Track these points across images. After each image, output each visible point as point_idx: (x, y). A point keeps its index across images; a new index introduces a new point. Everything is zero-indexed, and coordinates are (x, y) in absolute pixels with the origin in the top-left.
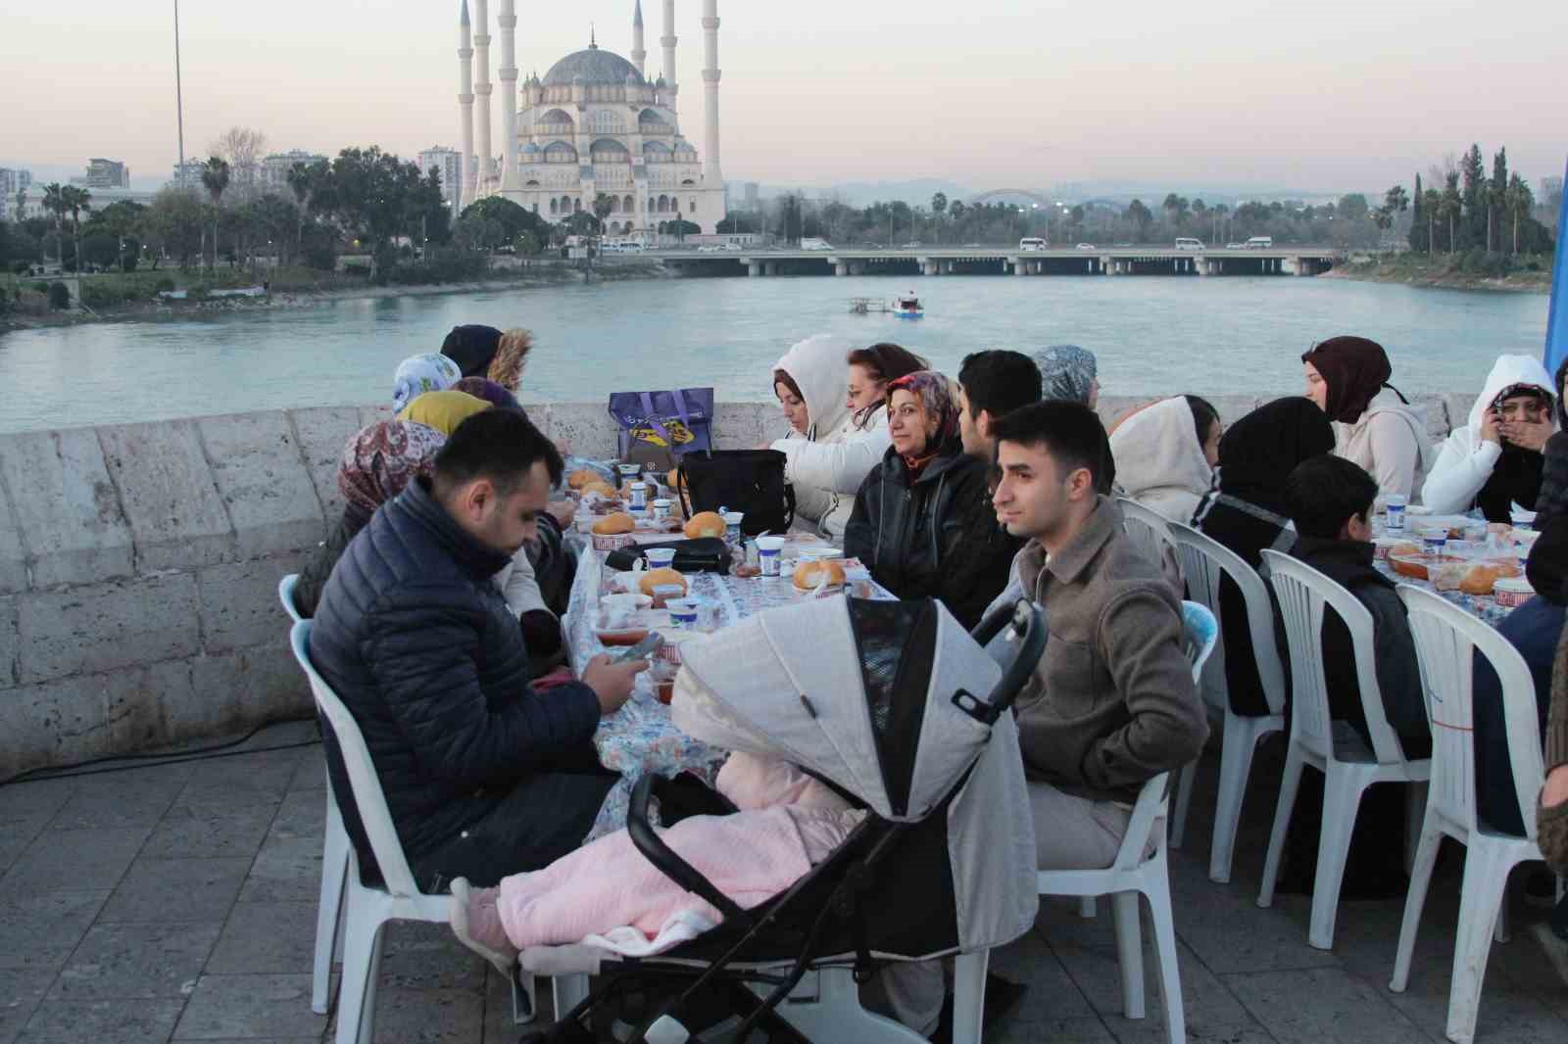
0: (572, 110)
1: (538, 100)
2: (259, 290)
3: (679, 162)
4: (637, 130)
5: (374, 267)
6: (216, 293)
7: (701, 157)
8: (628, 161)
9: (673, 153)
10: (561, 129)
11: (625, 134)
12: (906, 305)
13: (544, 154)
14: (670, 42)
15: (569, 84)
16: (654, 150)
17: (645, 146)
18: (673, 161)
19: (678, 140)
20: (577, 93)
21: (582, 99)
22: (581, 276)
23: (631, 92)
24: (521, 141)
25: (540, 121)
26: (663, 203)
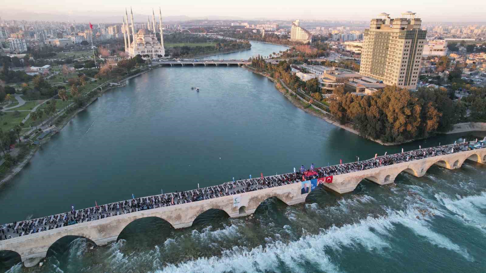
0: (143, 38)
1: (137, 37)
8: (151, 45)
9: (157, 44)
10: (141, 41)
11: (150, 41)
13: (139, 45)
15: (142, 34)
17: (153, 43)
23: (151, 35)
25: (138, 40)
26: (156, 51)
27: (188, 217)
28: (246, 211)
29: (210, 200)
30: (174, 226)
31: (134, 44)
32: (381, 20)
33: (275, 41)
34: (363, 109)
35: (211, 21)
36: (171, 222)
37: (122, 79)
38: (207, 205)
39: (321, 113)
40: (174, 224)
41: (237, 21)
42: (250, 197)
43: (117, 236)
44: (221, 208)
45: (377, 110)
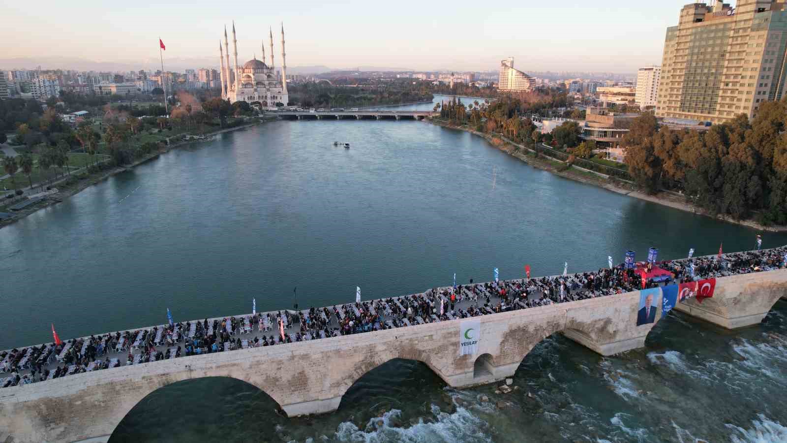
0: (251, 75)
1: (242, 72)
4: (267, 80)
8: (265, 87)
9: (275, 85)
10: (249, 80)
11: (264, 81)
13: (245, 86)
14: (272, 56)
15: (250, 68)
17: (269, 84)
19: (276, 82)
21: (253, 72)
23: (265, 71)
24: (239, 82)
25: (244, 78)
26: (274, 97)
27: (327, 384)
28: (494, 370)
29: (395, 331)
30: (285, 409)
31: (237, 86)
32: (704, 5)
33: (473, 92)
34: (713, 150)
35: (363, 73)
36: (277, 397)
37: (209, 132)
38: (384, 347)
39: (597, 178)
40: (286, 402)
41: (406, 73)
42: (506, 329)
43: (107, 435)
44: (423, 358)
45: (749, 152)
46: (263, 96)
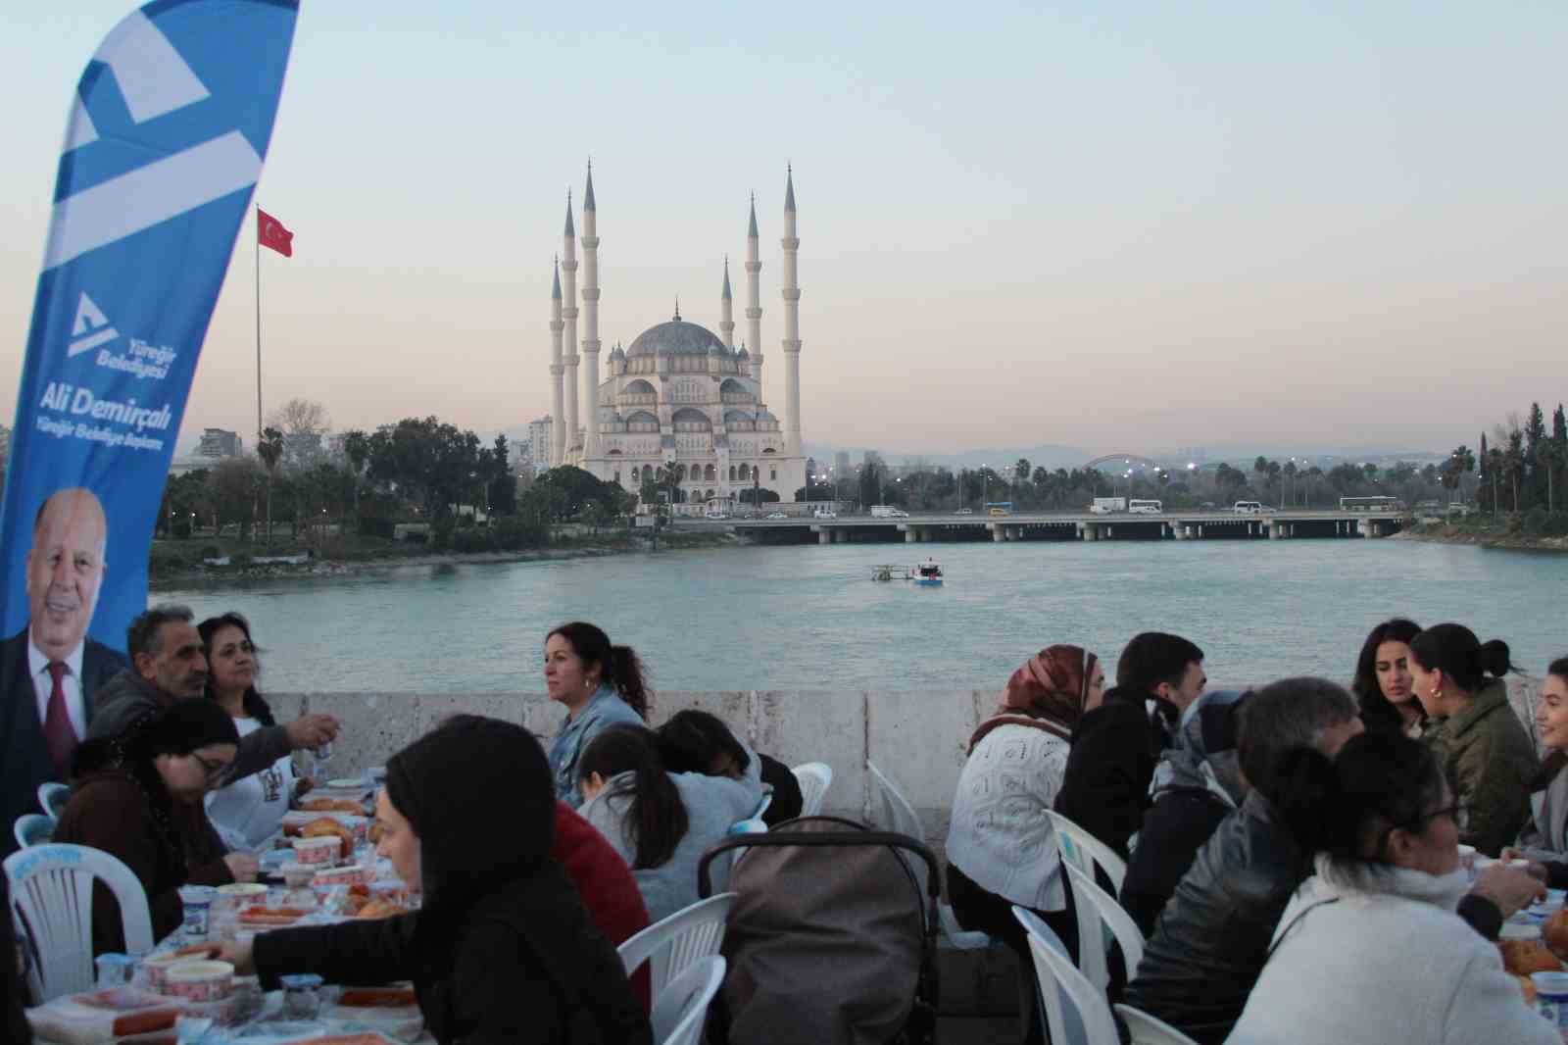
0: (655, 381)
1: (621, 372)
2: (304, 557)
3: (760, 431)
4: (719, 400)
5: (431, 534)
6: (259, 560)
7: (782, 426)
8: (709, 430)
9: (754, 423)
10: (644, 399)
11: (708, 404)
12: (925, 572)
13: (627, 424)
14: (755, 313)
15: (652, 356)
16: (735, 420)
17: (726, 415)
18: (755, 430)
19: (761, 409)
20: (660, 364)
21: (665, 370)
22: (648, 544)
23: (713, 363)
24: (603, 411)
25: (623, 392)
26: (744, 472)
46: (696, 467)
